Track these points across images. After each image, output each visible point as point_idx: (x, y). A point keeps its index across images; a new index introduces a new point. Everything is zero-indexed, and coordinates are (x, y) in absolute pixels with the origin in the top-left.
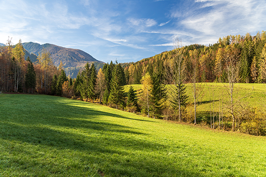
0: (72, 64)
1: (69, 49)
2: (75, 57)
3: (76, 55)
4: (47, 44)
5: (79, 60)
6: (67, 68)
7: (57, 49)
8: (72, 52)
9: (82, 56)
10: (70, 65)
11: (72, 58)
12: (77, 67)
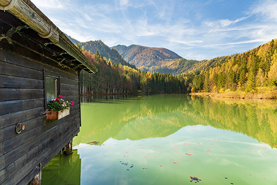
0: (156, 63)
1: (153, 48)
2: (159, 56)
3: (161, 53)
4: (132, 45)
5: (164, 58)
6: (151, 68)
7: (142, 49)
8: (156, 51)
9: (167, 55)
10: (154, 64)
11: (156, 57)
12: (162, 66)
